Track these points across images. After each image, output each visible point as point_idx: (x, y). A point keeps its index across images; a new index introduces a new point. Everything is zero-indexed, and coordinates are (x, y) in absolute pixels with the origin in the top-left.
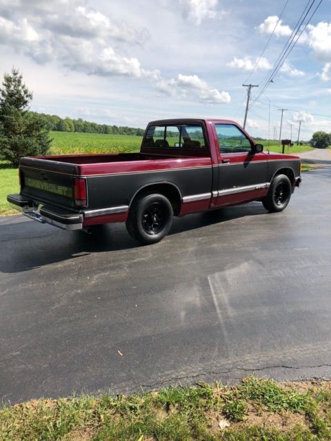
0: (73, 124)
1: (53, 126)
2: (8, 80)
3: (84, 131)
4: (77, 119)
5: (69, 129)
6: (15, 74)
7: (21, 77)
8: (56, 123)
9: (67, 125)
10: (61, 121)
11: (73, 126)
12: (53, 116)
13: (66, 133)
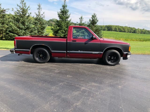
0: (140, 31)
1: (132, 31)
2: (93, 16)
3: (144, 33)
4: (142, 29)
5: (138, 33)
6: (94, 14)
7: (96, 15)
8: (134, 30)
9: (138, 31)
10: (136, 30)
11: (140, 32)
12: (133, 28)
13: (137, 34)
